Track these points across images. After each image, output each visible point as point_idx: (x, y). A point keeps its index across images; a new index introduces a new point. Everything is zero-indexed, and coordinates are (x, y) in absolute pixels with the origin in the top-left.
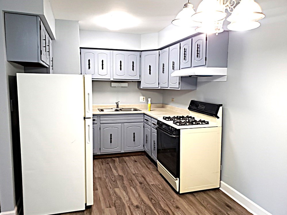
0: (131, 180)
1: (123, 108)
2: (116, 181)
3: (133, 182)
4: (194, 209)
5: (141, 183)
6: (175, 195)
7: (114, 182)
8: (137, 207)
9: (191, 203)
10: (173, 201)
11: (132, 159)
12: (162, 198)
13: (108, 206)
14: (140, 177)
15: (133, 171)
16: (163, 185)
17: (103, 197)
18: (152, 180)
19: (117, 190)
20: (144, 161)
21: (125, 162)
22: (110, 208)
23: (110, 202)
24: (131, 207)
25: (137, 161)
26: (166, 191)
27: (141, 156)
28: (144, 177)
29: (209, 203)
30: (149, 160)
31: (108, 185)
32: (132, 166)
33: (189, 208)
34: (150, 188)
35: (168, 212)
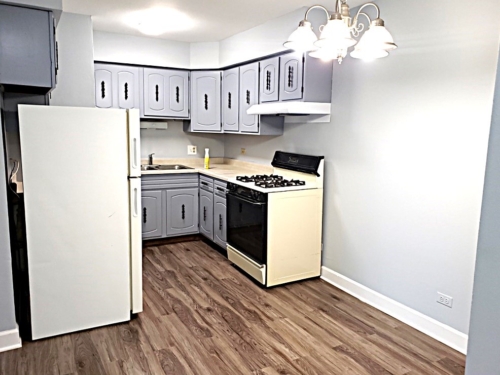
0: (189, 277)
1: (160, 166)
2: (165, 278)
3: (192, 278)
4: (290, 305)
5: (205, 279)
6: (260, 290)
7: (162, 280)
8: (209, 310)
9: (284, 298)
10: (260, 298)
11: (181, 248)
12: (242, 295)
13: (165, 313)
14: (202, 271)
15: (187, 263)
16: (240, 278)
17: (152, 302)
18: (221, 273)
19: (170, 291)
20: (202, 248)
21: (171, 252)
22: (168, 315)
23: (165, 306)
24: (200, 311)
25: (189, 249)
26: (246, 286)
27: (195, 242)
28: (207, 271)
29: (309, 296)
30: (209, 247)
31: (154, 285)
32: (184, 256)
33: (283, 304)
34: (222, 285)
35: (255, 311)
